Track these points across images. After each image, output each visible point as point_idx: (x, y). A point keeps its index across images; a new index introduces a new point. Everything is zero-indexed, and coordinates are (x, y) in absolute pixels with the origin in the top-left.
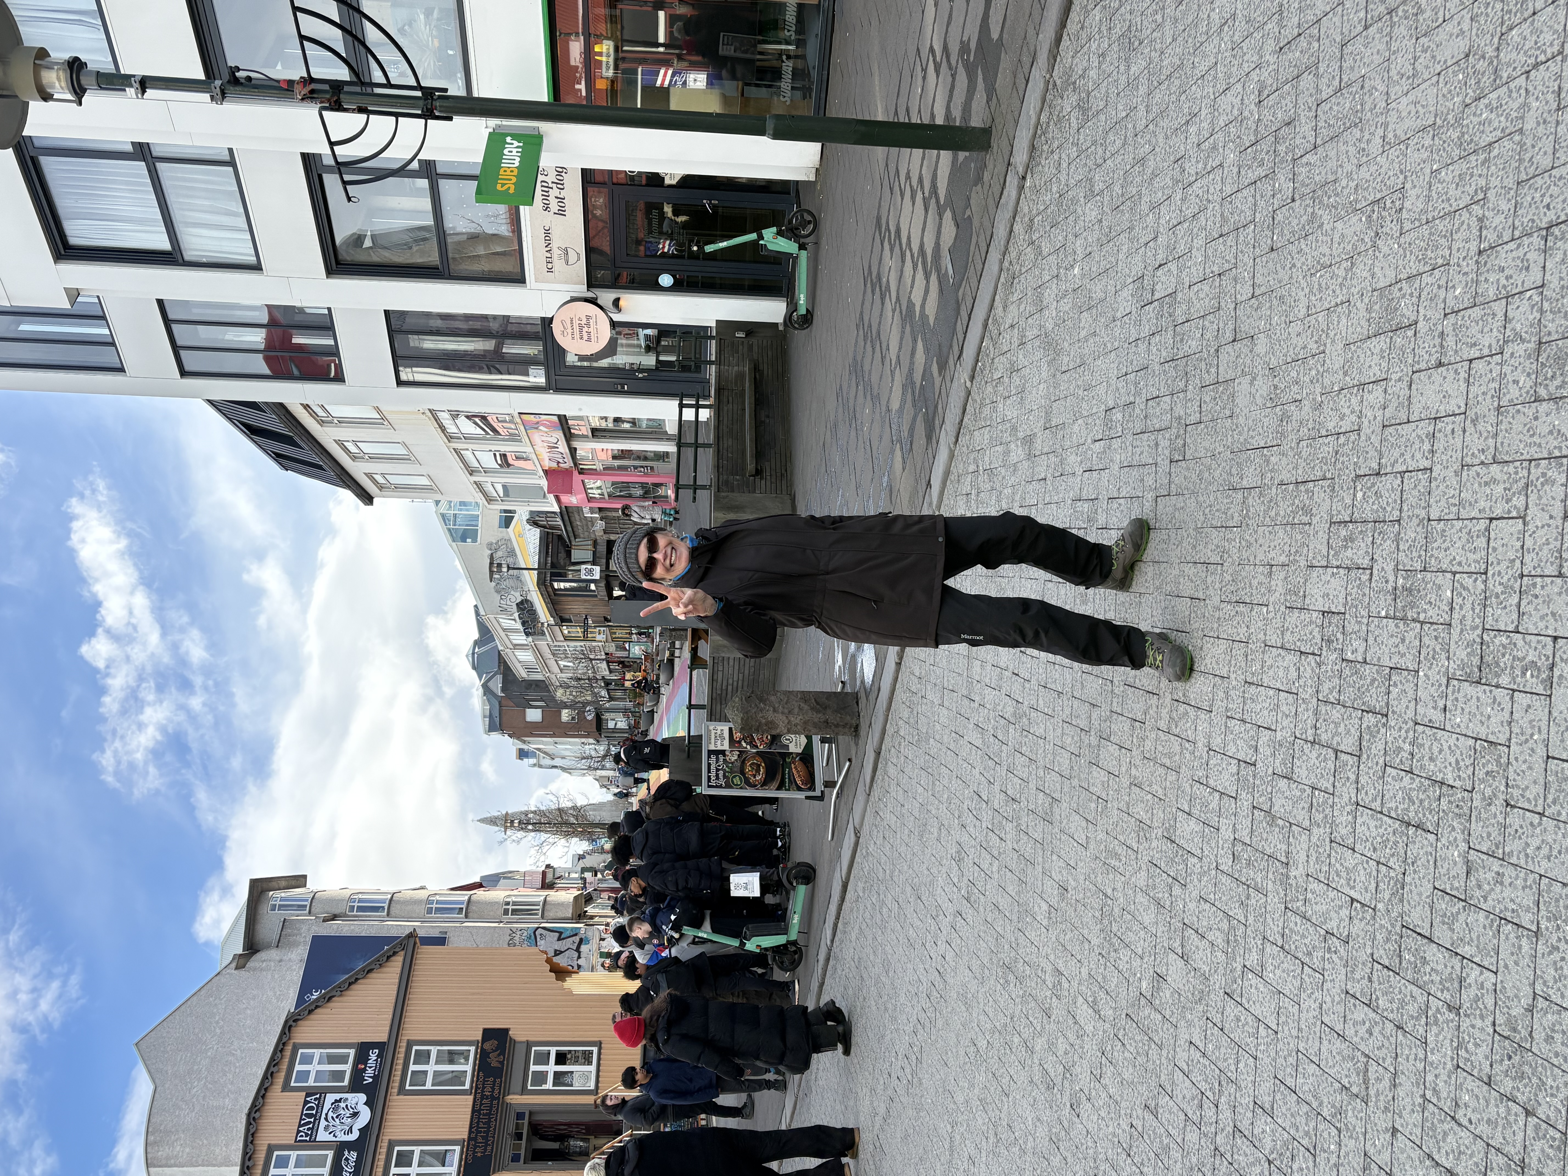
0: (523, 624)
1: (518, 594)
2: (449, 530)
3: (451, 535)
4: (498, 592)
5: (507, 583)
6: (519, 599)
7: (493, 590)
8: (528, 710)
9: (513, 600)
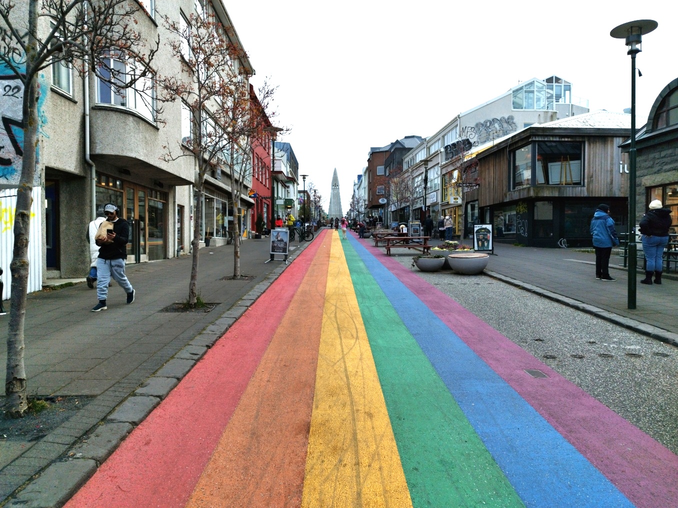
0: (454, 145)
1: (475, 139)
2: (521, 88)
3: (517, 90)
4: (477, 125)
5: (484, 131)
6: (472, 141)
7: (478, 121)
8: (383, 167)
9: (471, 137)
